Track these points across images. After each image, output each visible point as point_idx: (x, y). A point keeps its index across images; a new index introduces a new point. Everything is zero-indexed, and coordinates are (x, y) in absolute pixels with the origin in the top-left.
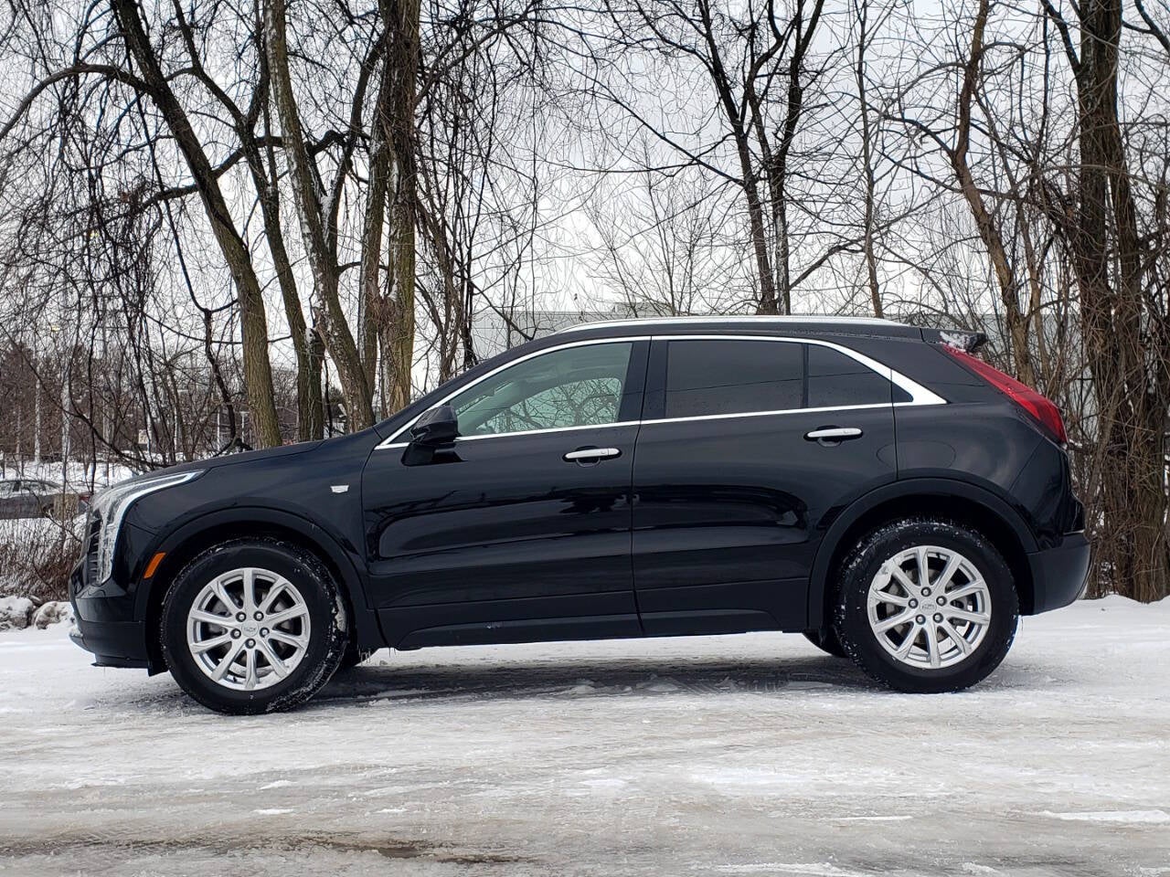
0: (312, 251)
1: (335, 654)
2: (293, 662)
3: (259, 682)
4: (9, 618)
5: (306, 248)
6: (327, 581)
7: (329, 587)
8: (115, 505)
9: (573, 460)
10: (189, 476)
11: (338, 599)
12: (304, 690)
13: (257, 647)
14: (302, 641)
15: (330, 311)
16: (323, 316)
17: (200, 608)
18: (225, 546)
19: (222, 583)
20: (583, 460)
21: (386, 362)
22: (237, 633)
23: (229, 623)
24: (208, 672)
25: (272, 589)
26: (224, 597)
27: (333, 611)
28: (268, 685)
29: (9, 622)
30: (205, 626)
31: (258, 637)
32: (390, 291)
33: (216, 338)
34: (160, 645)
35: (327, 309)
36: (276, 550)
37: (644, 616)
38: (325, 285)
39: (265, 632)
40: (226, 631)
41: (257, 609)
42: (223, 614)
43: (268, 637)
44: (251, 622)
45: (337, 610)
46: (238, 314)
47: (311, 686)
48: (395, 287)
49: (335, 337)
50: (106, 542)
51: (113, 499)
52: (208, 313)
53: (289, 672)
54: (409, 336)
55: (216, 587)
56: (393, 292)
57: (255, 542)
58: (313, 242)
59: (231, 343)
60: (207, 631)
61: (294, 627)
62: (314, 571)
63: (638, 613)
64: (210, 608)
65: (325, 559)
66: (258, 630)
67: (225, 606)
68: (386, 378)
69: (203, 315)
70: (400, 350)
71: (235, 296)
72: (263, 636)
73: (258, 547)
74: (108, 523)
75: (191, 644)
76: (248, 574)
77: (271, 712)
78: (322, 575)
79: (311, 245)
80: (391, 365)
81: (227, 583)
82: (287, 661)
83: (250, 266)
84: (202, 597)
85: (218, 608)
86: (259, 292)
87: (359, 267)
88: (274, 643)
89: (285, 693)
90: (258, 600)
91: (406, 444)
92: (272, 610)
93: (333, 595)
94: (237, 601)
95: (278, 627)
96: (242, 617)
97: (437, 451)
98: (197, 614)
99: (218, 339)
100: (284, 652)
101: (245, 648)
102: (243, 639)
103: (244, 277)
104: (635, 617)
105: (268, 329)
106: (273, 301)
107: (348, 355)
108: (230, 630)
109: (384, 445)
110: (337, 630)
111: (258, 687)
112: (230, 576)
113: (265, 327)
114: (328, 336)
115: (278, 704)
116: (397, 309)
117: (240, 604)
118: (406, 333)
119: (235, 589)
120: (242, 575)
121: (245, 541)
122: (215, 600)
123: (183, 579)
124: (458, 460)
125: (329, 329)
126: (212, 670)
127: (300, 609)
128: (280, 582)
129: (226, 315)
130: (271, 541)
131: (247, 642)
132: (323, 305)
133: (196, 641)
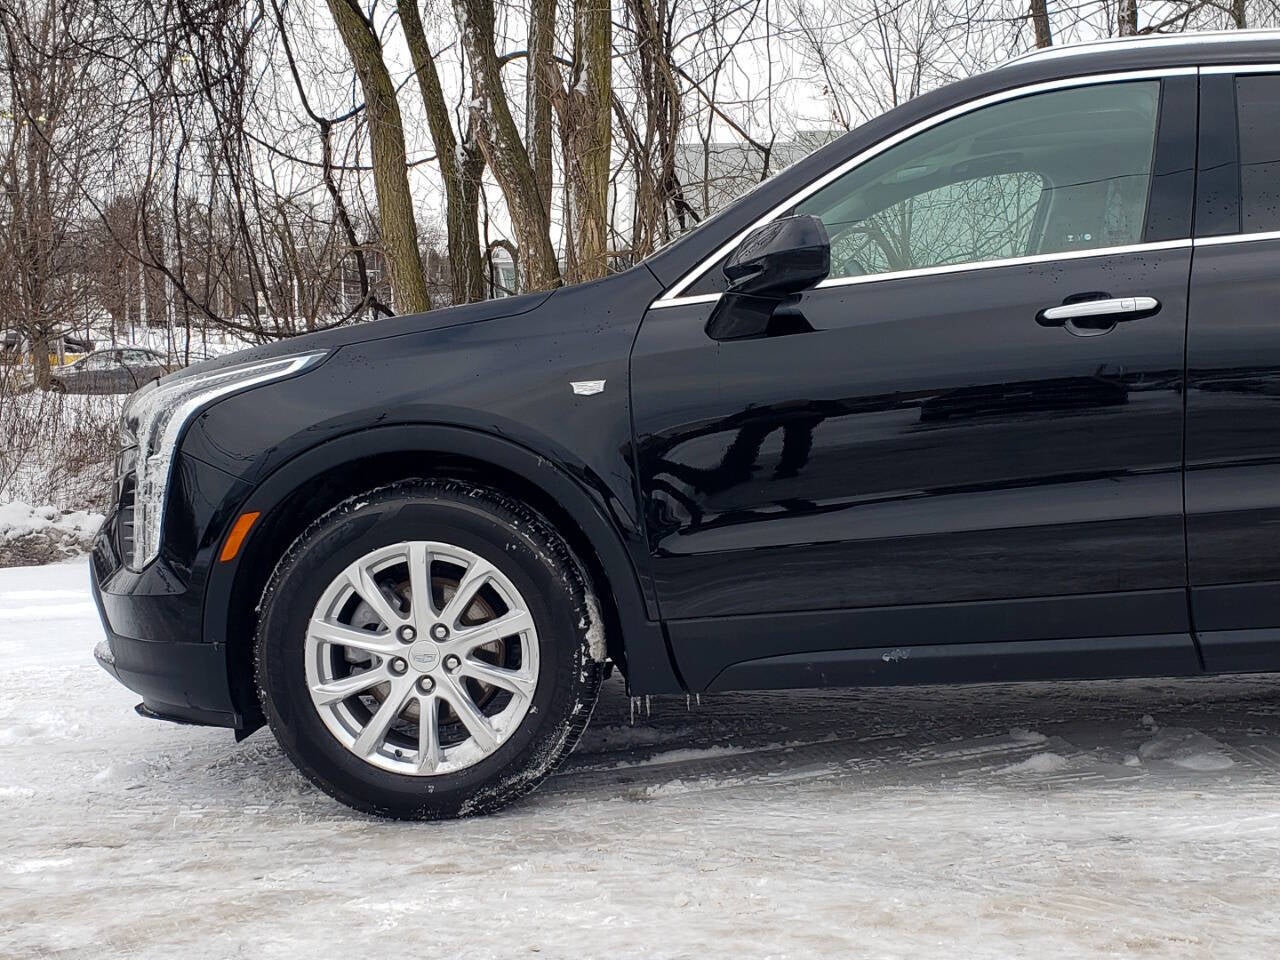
0: (467, 25)
1: (587, 706)
2: (507, 722)
3: (444, 759)
4: (77, 542)
5: (458, 22)
6: (568, 566)
7: (572, 577)
8: (162, 419)
9: (1059, 322)
10: (299, 363)
11: (589, 600)
12: (530, 774)
13: (439, 692)
14: (524, 681)
15: (494, 114)
16: (483, 120)
17: (328, 617)
18: (372, 499)
19: (369, 569)
20: (1081, 321)
21: (573, 184)
22: (399, 665)
23: (383, 646)
24: (348, 741)
25: (464, 582)
26: (372, 595)
27: (582, 624)
28: (460, 765)
29: (76, 547)
30: (339, 651)
31: (439, 673)
32: (577, 80)
33: (337, 161)
34: (255, 687)
35: (489, 110)
36: (470, 507)
37: (1206, 638)
38: (487, 74)
39: (452, 662)
40: (380, 661)
41: (437, 620)
42: (372, 628)
43: (458, 673)
44: (424, 644)
45: (588, 623)
46: (366, 125)
47: (543, 768)
48: (584, 75)
49: (501, 150)
50: (149, 489)
51: (158, 408)
52: (326, 126)
53: (500, 740)
54: (605, 146)
55: (357, 577)
56: (581, 82)
57: (429, 490)
58: (468, 12)
59: (358, 169)
60: (343, 663)
61: (507, 654)
62: (543, 547)
63: (1193, 632)
64: (347, 617)
65: (564, 524)
66: (439, 660)
67: (374, 612)
68: (573, 207)
69: (319, 126)
70: (592, 168)
71: (361, 99)
72: (448, 670)
73: (435, 501)
74: (151, 453)
75: (315, 688)
76: (417, 554)
77: (468, 816)
78: (558, 554)
79: (465, 16)
80: (580, 189)
81: (377, 569)
82: (497, 720)
83: (380, 57)
84: (332, 597)
85: (361, 616)
86: (393, 94)
87: (524, 60)
88: (470, 684)
89: (494, 780)
90: (438, 602)
91: (717, 297)
92: (464, 620)
93: (580, 593)
94: (398, 603)
95: (479, 653)
96: (408, 633)
97: (779, 310)
98: (323, 630)
99: (340, 164)
100: (489, 700)
101: (415, 693)
102: (412, 676)
103: (372, 72)
104: (1185, 640)
105: (407, 144)
106: (412, 105)
107: (521, 175)
108: (386, 659)
109: (669, 300)
110: (590, 660)
111: (442, 768)
112: (385, 556)
113: (402, 142)
114: (491, 148)
115: (480, 803)
116: (588, 106)
117: (405, 608)
118: (599, 143)
119: (394, 580)
120: (407, 555)
121: (409, 488)
122: (356, 601)
123: (295, 563)
124: (808, 328)
125: (493, 138)
126: (354, 734)
127: (519, 619)
128: (479, 569)
129: (350, 126)
130: (460, 489)
131: (419, 683)
132: (484, 103)
133: (322, 680)
